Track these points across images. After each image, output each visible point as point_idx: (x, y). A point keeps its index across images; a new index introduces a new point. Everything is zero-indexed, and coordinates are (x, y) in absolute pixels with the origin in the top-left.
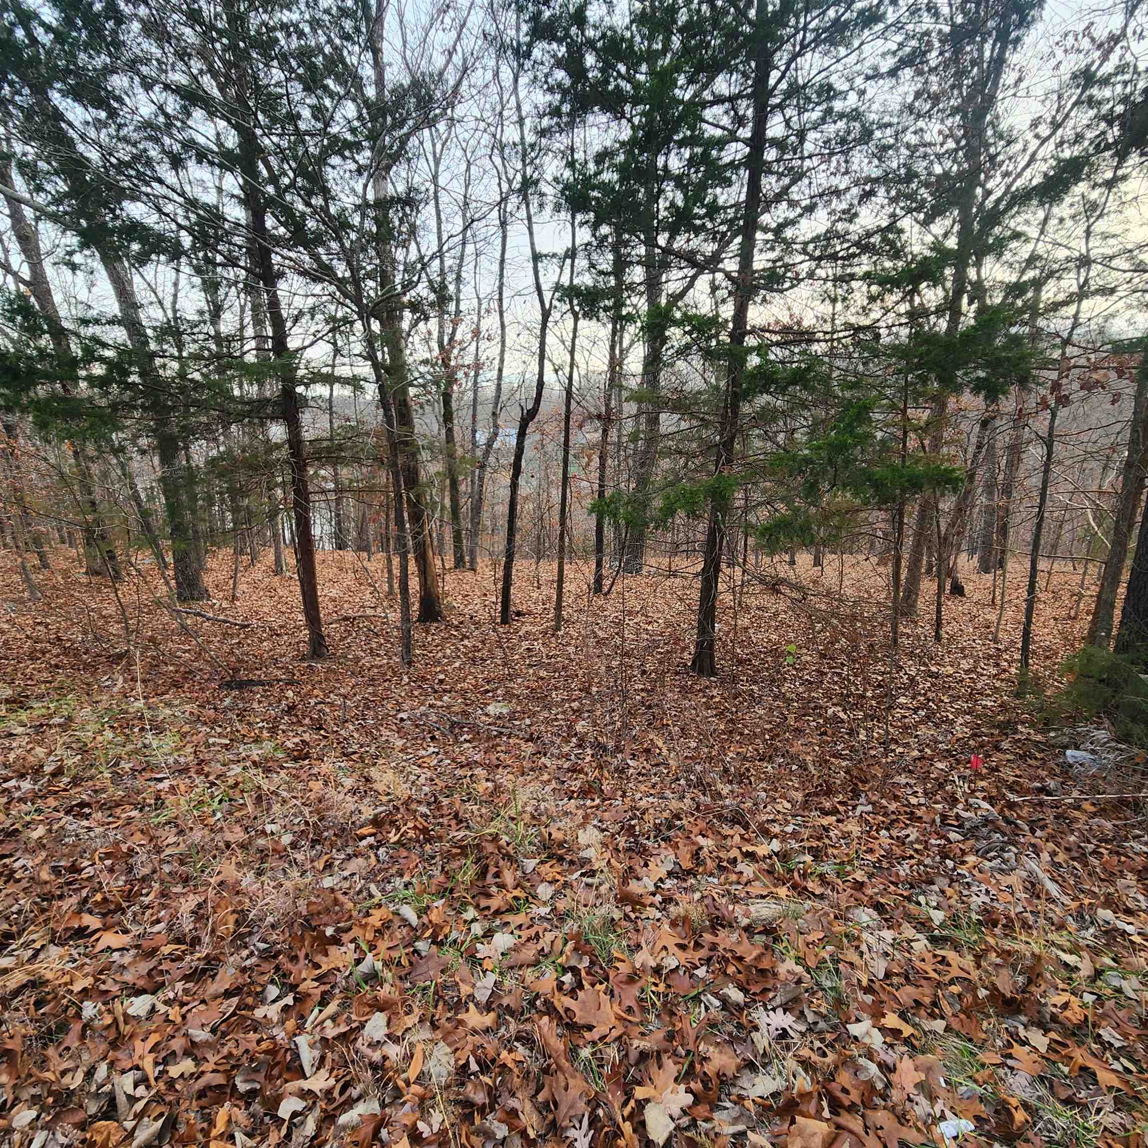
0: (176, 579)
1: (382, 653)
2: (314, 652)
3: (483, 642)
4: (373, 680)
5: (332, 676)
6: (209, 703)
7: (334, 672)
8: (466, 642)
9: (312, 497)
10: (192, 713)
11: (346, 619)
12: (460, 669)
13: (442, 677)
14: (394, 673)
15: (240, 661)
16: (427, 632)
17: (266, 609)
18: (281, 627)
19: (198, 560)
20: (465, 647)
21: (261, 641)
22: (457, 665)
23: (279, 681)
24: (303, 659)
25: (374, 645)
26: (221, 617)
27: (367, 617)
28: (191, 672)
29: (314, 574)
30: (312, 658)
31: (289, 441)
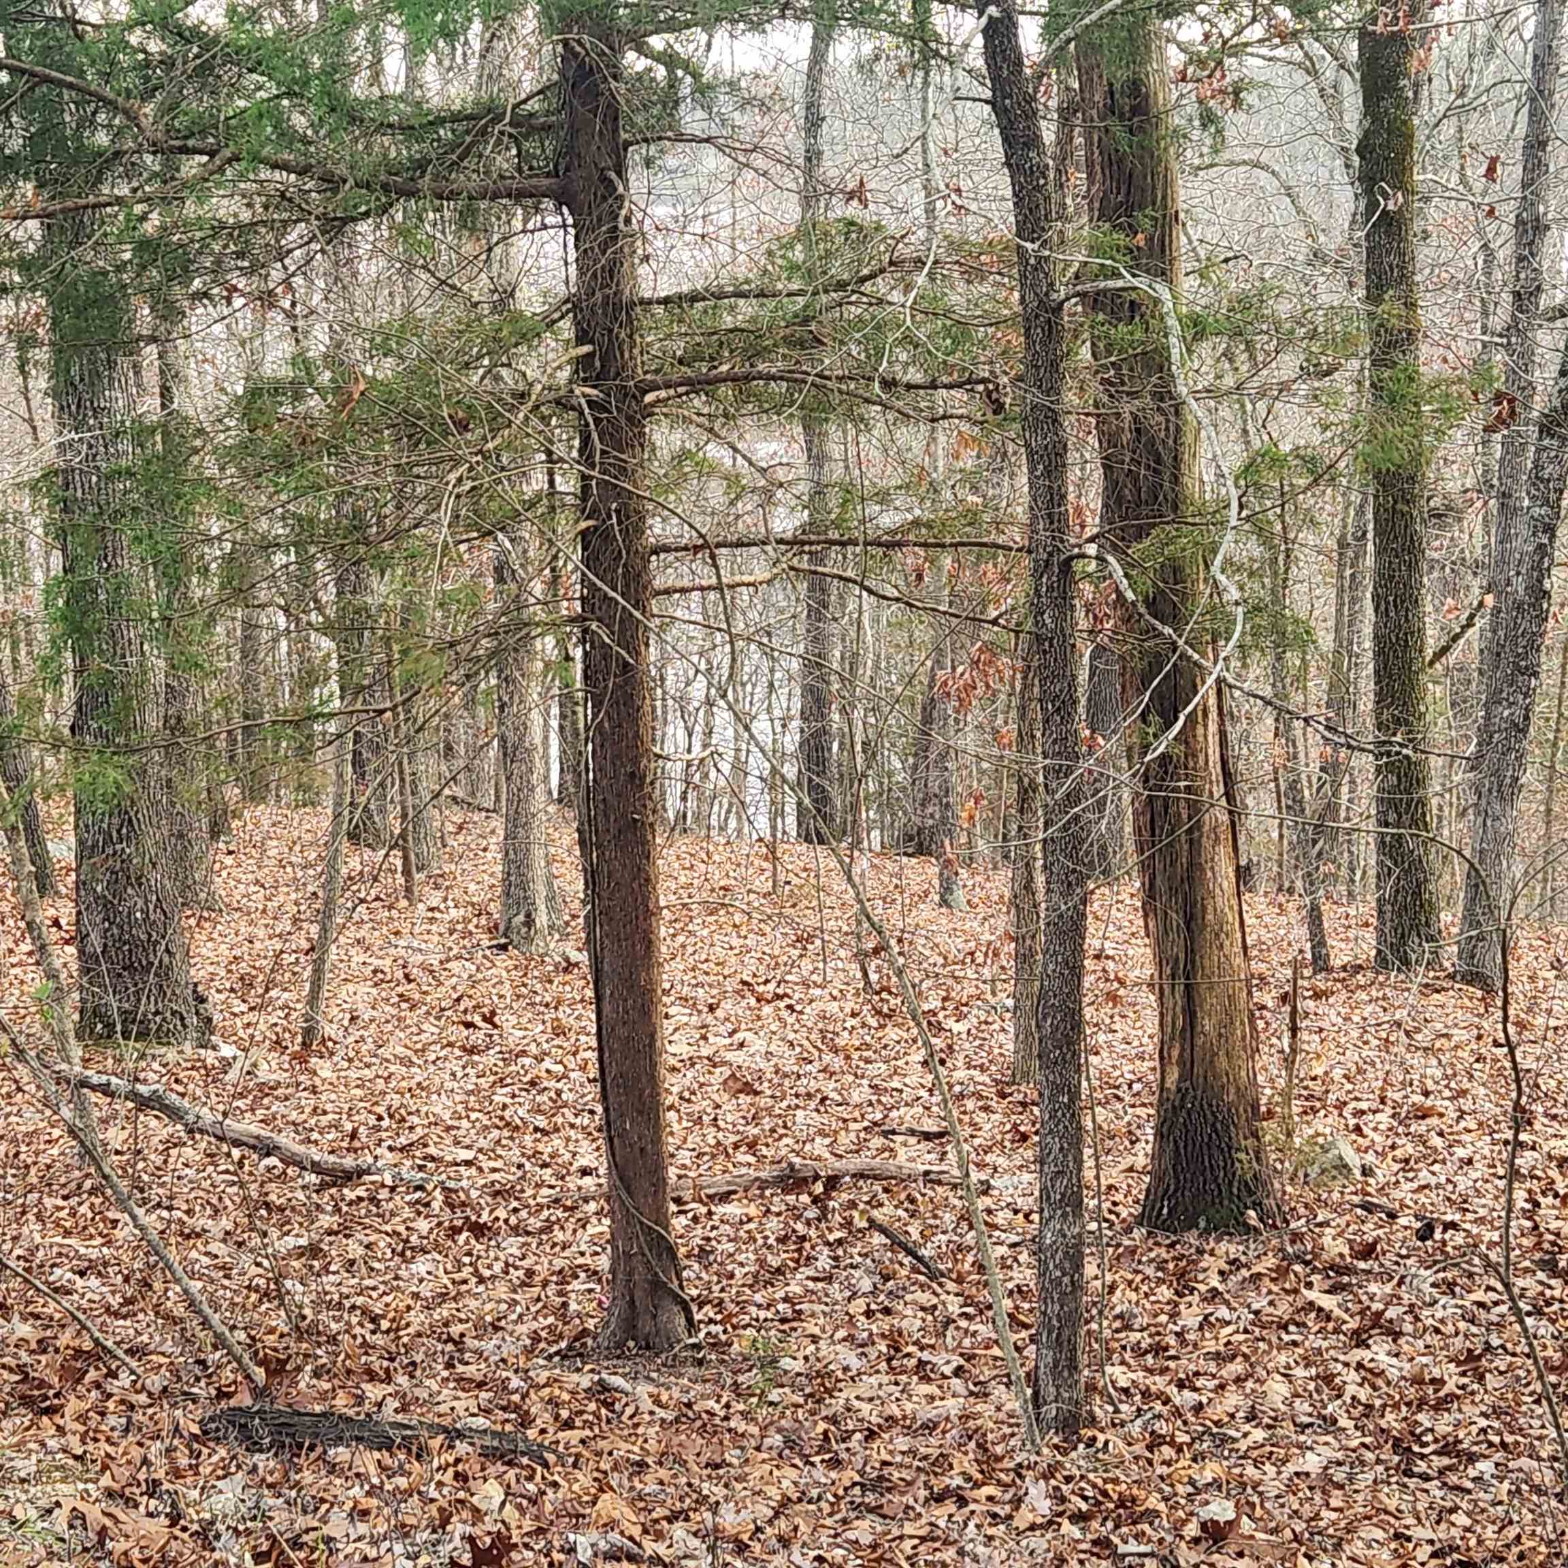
0: (79, 938)
1: (946, 1362)
2: (630, 1326)
3: (1471, 1362)
4: (880, 1484)
5: (693, 1445)
6: (153, 1488)
7: (708, 1428)
8: (1379, 1352)
9: (665, 571)
10: (78, 1518)
11: (793, 1181)
12: (1327, 1483)
13: (1221, 1509)
14: (988, 1461)
15: (301, 1332)
16: (1183, 1282)
17: (440, 1107)
18: (499, 1193)
19: (182, 860)
20: (1370, 1374)
21: (406, 1251)
22: (1312, 1463)
23: (453, 1435)
24: (574, 1354)
25: (911, 1322)
26: (249, 1126)
27: (892, 1182)
28: (99, 1354)
29: (648, 943)
30: (618, 1351)
31: (574, 305)
